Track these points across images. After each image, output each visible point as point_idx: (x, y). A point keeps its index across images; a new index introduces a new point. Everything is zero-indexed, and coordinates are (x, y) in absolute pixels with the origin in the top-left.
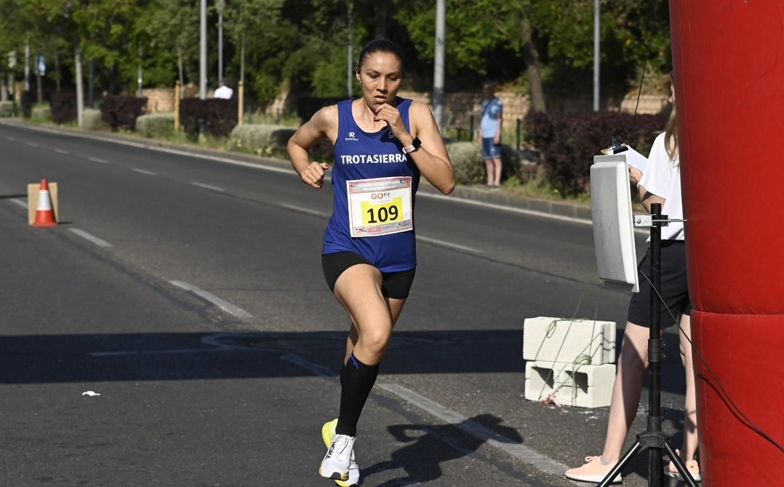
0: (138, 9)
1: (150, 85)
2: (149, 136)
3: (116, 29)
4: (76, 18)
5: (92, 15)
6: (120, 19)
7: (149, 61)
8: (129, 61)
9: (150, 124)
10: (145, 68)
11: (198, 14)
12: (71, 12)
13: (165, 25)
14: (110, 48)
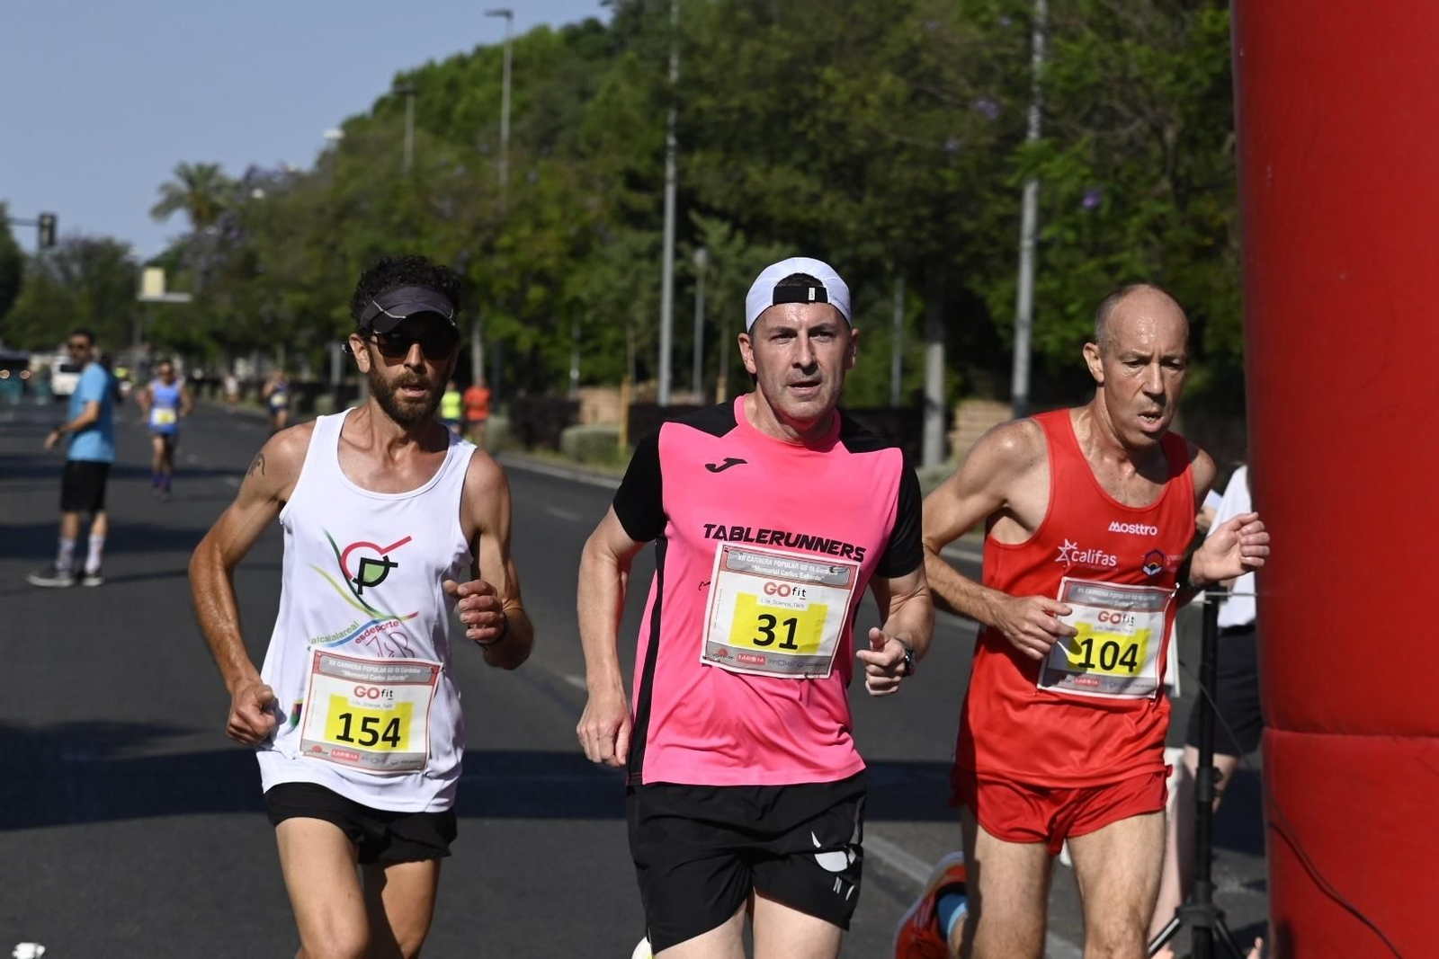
0: (571, 263)
1: (590, 381)
2: (580, 459)
3: (536, 293)
4: (475, 274)
5: (499, 272)
6: (542, 278)
7: (591, 344)
8: (554, 343)
9: (583, 442)
10: (585, 355)
11: (660, 273)
12: (467, 264)
13: (609, 287)
14: (527, 322)
